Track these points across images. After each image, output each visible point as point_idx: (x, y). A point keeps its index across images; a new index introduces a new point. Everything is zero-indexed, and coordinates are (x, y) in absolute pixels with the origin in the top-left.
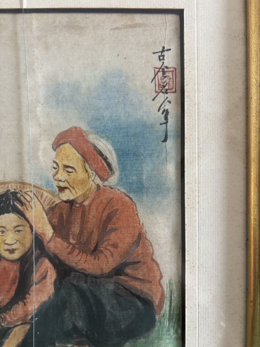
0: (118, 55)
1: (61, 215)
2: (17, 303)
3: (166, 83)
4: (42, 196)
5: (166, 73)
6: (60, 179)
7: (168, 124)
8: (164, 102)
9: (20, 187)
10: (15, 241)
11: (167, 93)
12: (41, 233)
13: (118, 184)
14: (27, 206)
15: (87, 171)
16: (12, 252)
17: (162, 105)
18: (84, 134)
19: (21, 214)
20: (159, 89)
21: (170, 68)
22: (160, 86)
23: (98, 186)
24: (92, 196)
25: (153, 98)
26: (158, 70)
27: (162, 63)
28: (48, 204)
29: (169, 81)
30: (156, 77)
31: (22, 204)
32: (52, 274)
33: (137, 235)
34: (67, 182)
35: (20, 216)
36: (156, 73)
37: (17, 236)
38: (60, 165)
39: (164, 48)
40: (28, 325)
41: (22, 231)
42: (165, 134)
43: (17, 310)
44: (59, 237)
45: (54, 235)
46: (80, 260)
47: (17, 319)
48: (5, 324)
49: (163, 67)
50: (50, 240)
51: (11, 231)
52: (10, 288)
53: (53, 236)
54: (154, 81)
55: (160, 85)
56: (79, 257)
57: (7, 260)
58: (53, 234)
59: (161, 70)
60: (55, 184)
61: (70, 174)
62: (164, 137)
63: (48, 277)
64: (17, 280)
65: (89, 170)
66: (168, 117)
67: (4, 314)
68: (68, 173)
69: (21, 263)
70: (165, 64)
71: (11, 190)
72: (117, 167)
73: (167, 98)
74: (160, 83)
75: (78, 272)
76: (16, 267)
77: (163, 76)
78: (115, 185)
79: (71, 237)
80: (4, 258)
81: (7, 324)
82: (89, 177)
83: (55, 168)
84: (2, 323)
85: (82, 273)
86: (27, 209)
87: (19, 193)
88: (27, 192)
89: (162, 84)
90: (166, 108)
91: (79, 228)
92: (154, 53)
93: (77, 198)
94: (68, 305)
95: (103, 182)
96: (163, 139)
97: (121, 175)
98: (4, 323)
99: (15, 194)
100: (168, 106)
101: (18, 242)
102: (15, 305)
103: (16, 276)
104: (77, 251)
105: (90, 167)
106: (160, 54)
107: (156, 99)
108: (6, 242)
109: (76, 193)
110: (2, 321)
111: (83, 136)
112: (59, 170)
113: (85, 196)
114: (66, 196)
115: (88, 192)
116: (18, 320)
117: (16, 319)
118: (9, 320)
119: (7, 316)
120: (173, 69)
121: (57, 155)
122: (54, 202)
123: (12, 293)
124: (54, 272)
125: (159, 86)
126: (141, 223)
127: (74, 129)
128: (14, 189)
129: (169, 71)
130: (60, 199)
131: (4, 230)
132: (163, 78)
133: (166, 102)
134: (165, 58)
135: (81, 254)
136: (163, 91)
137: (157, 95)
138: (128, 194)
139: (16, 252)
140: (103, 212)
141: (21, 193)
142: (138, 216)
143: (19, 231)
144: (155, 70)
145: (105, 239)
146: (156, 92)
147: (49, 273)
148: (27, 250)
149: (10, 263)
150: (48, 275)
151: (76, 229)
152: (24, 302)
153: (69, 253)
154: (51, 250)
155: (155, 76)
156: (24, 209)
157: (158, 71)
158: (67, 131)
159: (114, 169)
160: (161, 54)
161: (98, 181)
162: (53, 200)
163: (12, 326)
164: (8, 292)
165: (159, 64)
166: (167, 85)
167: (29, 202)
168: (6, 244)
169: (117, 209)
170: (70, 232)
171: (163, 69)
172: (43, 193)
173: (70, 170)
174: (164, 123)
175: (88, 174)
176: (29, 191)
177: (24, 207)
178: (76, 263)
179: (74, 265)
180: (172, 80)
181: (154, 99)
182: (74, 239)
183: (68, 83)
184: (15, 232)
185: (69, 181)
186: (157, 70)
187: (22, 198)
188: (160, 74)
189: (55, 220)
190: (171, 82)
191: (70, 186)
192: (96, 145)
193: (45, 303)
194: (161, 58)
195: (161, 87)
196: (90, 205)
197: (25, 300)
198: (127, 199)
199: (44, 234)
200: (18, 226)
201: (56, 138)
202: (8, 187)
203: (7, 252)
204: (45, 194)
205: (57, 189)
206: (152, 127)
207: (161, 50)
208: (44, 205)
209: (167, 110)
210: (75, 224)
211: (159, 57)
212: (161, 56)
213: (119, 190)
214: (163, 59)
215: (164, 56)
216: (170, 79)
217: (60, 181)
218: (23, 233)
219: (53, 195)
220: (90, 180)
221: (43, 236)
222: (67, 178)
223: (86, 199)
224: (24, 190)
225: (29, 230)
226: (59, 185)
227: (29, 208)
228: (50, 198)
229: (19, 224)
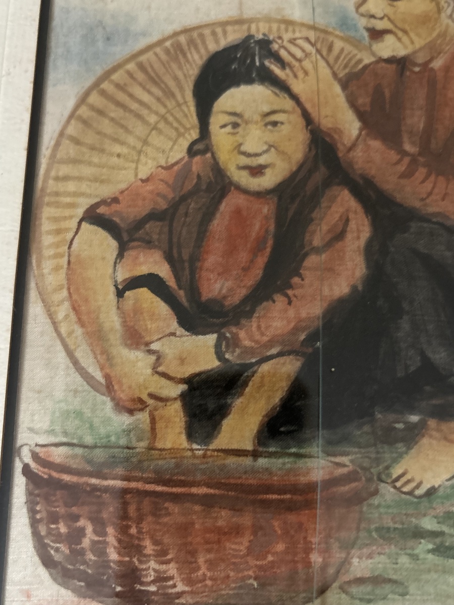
1: (378, 90)
2: (269, 297)
4: (330, 48)
6: (371, 13)
9: (279, 29)
10: (265, 147)
12: (329, 129)
14: (295, 69)
16: (257, 173)
19: (282, 86)
24: (449, 49)
28: (346, 66)
31: (283, 64)
32: (361, 228)
34: (389, 19)
35: (277, 91)
37: (271, 136)
40: (298, 357)
41: (282, 123)
43: (271, 315)
44: (376, 139)
45: (363, 133)
46: (430, 194)
47: (269, 341)
48: (236, 354)
50: (354, 145)
51: (256, 123)
52: (252, 261)
53: (360, 135)
56: (428, 186)
57: (246, 192)
58: (361, 130)
61: (395, 4)
63: (349, 236)
64: (270, 243)
67: (234, 329)
68: (390, 2)
69: (280, 199)
71: (256, 36)
75: (429, 221)
76: (267, 209)
79: (405, 139)
80: (238, 188)
81: (239, 356)
82: (439, 10)
84: (227, 351)
85: (437, 223)
86: (296, 76)
87: (277, 42)
88: (295, 39)
91: (423, 119)
93: (415, 52)
94: (405, 306)
98: (234, 352)
99: (265, 44)
101: (273, 149)
102: (265, 304)
103: (267, 231)
104: (422, 172)
108: (243, 148)
109: (412, 42)
110: (227, 346)
113: (433, 49)
114: (389, 47)
115: (439, 42)
116: (271, 343)
117: (265, 339)
118: (247, 343)
119: (242, 334)
122: (360, 61)
123: (257, 273)
124: (366, 222)
128: (264, 35)
130: (373, 55)
131: (239, 121)
135: (432, 178)
139: (268, 172)
141: (280, 41)
143: (275, 124)
147: (352, 225)
148: (294, 169)
149: (252, 198)
150: (348, 229)
151: (416, 120)
152: (287, 296)
153: (403, 176)
154: (356, 167)
156: (287, 75)
162: (358, 57)
163: (254, 360)
164: (246, 269)
167: (300, 61)
168: (244, 154)
170: (403, 128)
172: (332, 43)
175: (438, 4)
177: (288, 71)
178: (422, 200)
179: (417, 204)
182: (413, 143)
184: (266, 125)
185: (392, 17)
187: (283, 53)
189: (364, 100)
191: (396, 26)
193: (341, 301)
196: (447, 69)
197: (290, 292)
199: (339, 131)
200: (273, 112)
202: (249, 29)
203: (245, 174)
204: (338, 45)
205: (366, 34)
208: (336, 68)
217: (373, 16)
218: (285, 129)
219: (356, 46)
220: (443, 15)
221: (336, 136)
222: (389, 11)
223: (435, 55)
224: (287, 36)
225: (300, 122)
226: (370, 26)
227: (301, 74)
228: (349, 53)
229: (275, 107)
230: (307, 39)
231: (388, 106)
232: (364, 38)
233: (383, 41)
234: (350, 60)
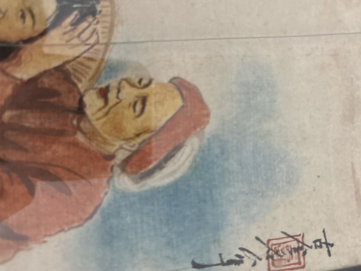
0: (319, 177)
1: (55, 93)
3: (282, 254)
5: (297, 253)
7: (221, 266)
8: (254, 255)
9: (104, 22)
11: (268, 257)
12: (21, 57)
13: (116, 191)
14: (71, 33)
15: (138, 135)
17: (249, 252)
18: (198, 130)
20: (273, 245)
21: (304, 258)
22: (277, 246)
23: (112, 157)
24: (93, 146)
25: (260, 237)
26: (301, 240)
27: (310, 246)
28: (75, 70)
29: (285, 259)
30: (290, 239)
31: (75, 24)
33: (24, 233)
34: (117, 104)
36: (296, 237)
37: (13, 14)
38: (146, 91)
39: (332, 245)
41: (24, 22)
42: (206, 263)
44: (14, 90)
45: (18, 81)
49: (305, 247)
50: (7, 75)
54: (284, 236)
55: (279, 246)
58: (21, 80)
59: (301, 245)
60: (113, 83)
61: (131, 108)
62: (201, 263)
65: (139, 140)
66: (232, 264)
68: (132, 104)
70: (309, 251)
71: (100, 5)
72: (146, 188)
73: (260, 259)
74: (282, 245)
77: (291, 249)
78: (114, 186)
79: (15, 113)
82: (128, 140)
83: (140, 81)
86: (65, 33)
87: (94, 20)
88: (97, 33)
89: (280, 249)
90: (245, 259)
91: (33, 126)
92: (324, 231)
93: (89, 121)
95: (119, 166)
96: (198, 261)
97: (134, 196)
99: (93, 12)
100: (248, 262)
105: (144, 141)
106: (323, 240)
107: (258, 242)
109: (98, 119)
111: (195, 128)
112: (138, 88)
113: (92, 134)
115: (100, 139)
120: (302, 264)
121: (162, 85)
125: (277, 244)
126: (47, 239)
127: (205, 112)
128: (100, 11)
129: (299, 258)
130: (86, 91)
132: (290, 250)
133: (254, 258)
134: (319, 250)
136: (271, 252)
137: (264, 244)
138: (99, 211)
140: (64, 168)
142: (60, 231)
143: (23, 17)
144: (300, 235)
145: (14, 175)
146: (269, 241)
151: (32, 120)
155: (292, 237)
156: (66, 27)
157: (298, 241)
158: (201, 100)
159: (142, 183)
160: (323, 243)
161: (121, 156)
165: (309, 240)
166: (279, 257)
167: (79, 36)
169: (70, 194)
170: (24, 111)
171: (302, 248)
173: (139, 107)
174: (222, 260)
175: (132, 139)
176: (98, 37)
177: (69, 28)
180: (287, 263)
181: (257, 239)
182: (11, 118)
183: (275, 101)
184: (22, 11)
185: (120, 105)
186: (300, 238)
187: (84, 25)
188: (294, 244)
190: (283, 263)
191: (111, 108)
192: (182, 151)
194: (318, 244)
195: (275, 248)
196: (76, 144)
198: (91, 209)
199: (19, 64)
200: (33, 16)
201: (189, 84)
205: (103, 85)
206: (215, 241)
207: (328, 242)
208: (73, 63)
209: (242, 262)
210: (40, 118)
211: (319, 240)
212: (321, 243)
213: (106, 193)
214: (316, 247)
215: (321, 247)
216: (289, 261)
217: (119, 91)
218: (19, 24)
219: (93, 77)
220: (122, 142)
221: (14, 61)
222: (125, 103)
223: (88, 136)
224: (99, 27)
225: (26, 36)
226: (111, 88)
227: (67, 37)
228: (87, 73)
229: (37, 18)
230: (97, 43)
231: (43, 100)
232: (100, 84)
233: (98, 98)
234: (81, 74)
